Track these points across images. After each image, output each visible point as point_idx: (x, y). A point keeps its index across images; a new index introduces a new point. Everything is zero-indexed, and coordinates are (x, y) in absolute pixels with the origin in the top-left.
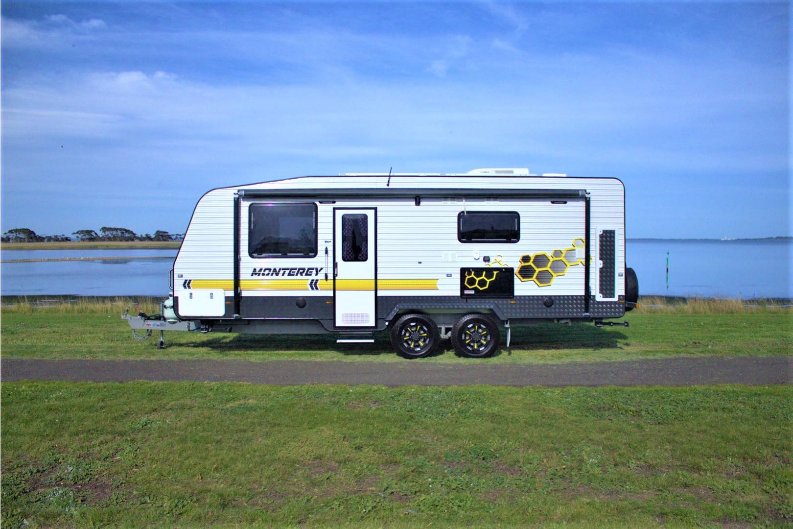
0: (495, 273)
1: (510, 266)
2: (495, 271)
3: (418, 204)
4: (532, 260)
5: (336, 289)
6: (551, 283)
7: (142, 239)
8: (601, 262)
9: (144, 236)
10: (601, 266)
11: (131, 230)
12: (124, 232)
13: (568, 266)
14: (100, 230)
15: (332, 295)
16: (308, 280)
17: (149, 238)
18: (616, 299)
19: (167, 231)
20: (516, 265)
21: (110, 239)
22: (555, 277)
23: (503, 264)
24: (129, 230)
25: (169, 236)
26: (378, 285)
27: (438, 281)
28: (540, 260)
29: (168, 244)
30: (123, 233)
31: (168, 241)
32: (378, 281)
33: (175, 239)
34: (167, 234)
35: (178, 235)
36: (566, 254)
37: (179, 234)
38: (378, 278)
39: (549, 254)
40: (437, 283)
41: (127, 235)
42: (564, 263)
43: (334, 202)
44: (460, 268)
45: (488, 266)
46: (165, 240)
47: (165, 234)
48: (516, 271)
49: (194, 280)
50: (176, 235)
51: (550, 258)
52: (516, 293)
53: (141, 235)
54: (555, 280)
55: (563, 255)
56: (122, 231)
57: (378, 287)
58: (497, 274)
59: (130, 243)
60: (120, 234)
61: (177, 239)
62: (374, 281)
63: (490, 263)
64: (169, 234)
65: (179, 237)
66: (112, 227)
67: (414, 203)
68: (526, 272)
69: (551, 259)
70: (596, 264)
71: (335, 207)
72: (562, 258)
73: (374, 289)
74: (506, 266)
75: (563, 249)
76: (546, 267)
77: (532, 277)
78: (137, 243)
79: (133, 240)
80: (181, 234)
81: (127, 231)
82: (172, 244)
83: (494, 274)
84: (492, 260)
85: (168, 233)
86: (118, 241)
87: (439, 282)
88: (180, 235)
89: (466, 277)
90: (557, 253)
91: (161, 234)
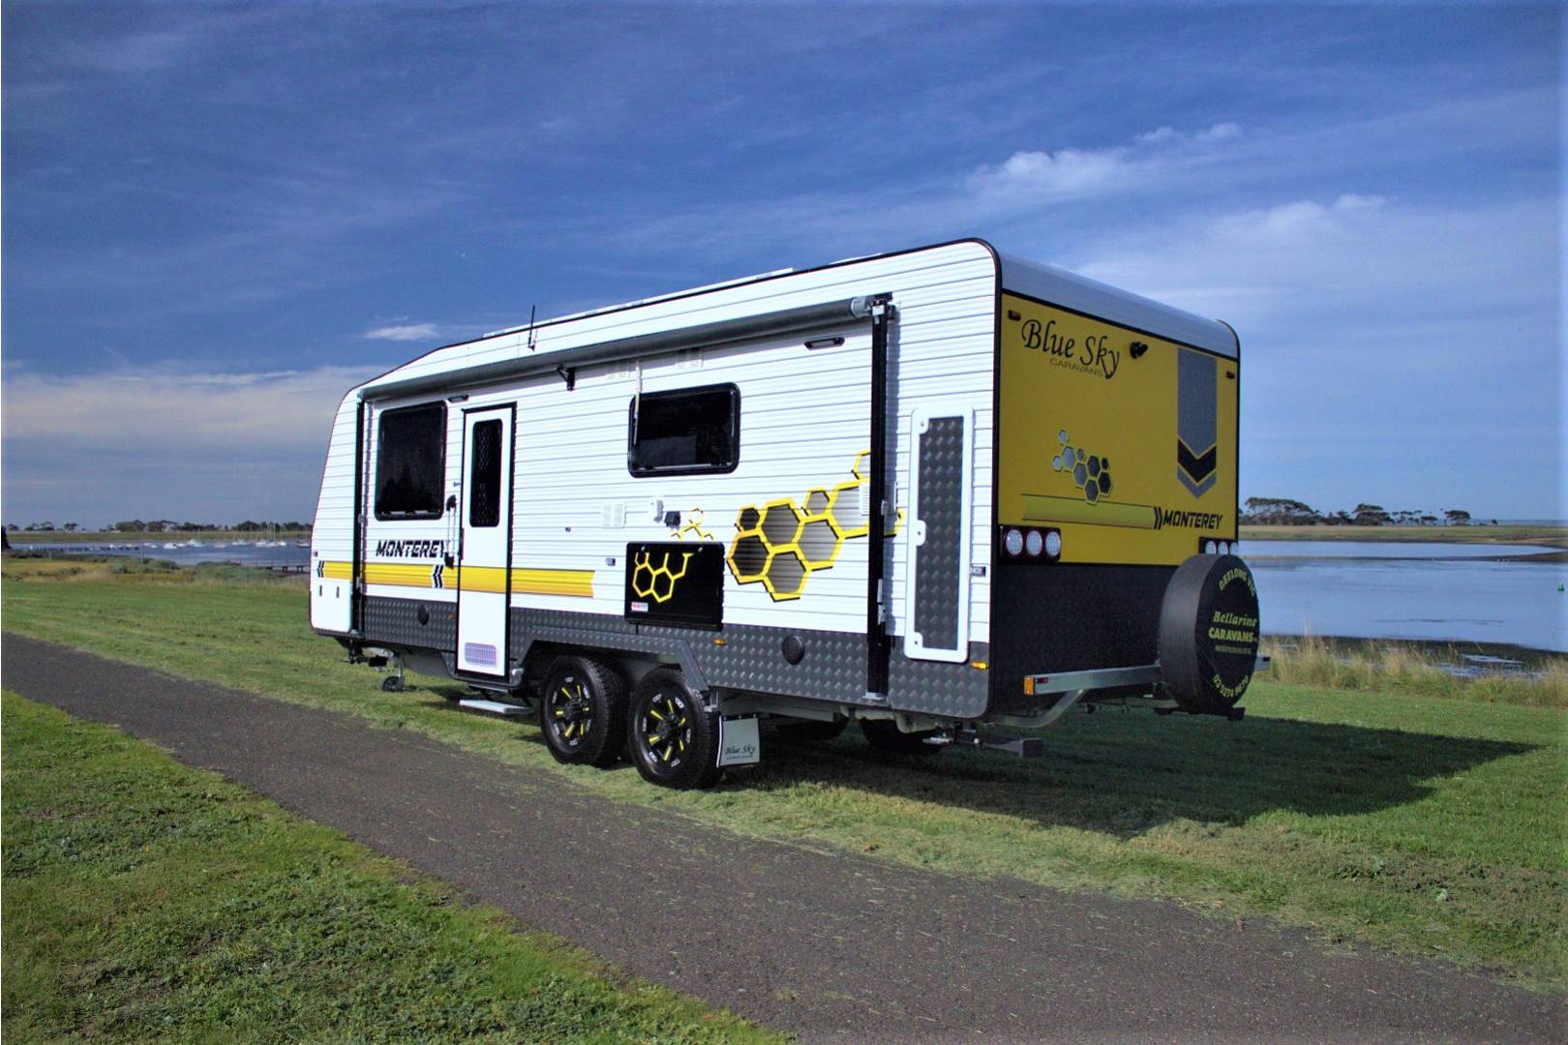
0: (686, 556)
1: (716, 539)
2: (688, 551)
3: (571, 386)
4: (761, 522)
5: (461, 588)
6: (799, 591)
7: (1330, 521)
8: (922, 526)
9: (1335, 515)
10: (921, 540)
11: (1305, 503)
12: (1292, 506)
13: (842, 539)
14: (1246, 504)
15: (455, 600)
16: (431, 565)
17: (1343, 519)
18: (959, 655)
19: (1380, 505)
20: (728, 536)
21: (1264, 520)
22: (809, 574)
23: (704, 532)
24: (1301, 504)
25: (1384, 514)
26: (513, 583)
27: (595, 575)
28: (780, 519)
29: (1378, 532)
30: (1288, 509)
31: (1382, 525)
32: (514, 572)
33: (1399, 522)
34: (1380, 511)
35: (1405, 512)
36: (837, 502)
37: (1408, 511)
38: (513, 566)
39: (798, 502)
40: (592, 582)
41: (1297, 513)
42: (833, 530)
43: (465, 398)
44: (626, 544)
45: (676, 539)
46: (1376, 524)
47: (1375, 511)
48: (729, 552)
49: (328, 562)
50: (1402, 513)
51: (801, 515)
52: (729, 617)
53: (1331, 514)
54: (810, 583)
55: (830, 505)
56: (1288, 505)
57: (513, 586)
58: (689, 558)
59: (1306, 529)
60: (1283, 510)
61: (1404, 522)
62: (505, 572)
63: (681, 531)
64: (1384, 511)
65: (1407, 516)
66: (1269, 497)
67: (564, 385)
68: (749, 557)
69: (803, 518)
70: (909, 533)
71: (465, 408)
72: (827, 515)
73: (505, 591)
74: (708, 540)
75: (830, 485)
76: (790, 542)
77: (760, 570)
78: (1320, 529)
79: (1312, 523)
80: (1413, 511)
81: (1297, 505)
82: (1386, 532)
83: (683, 558)
84: (684, 522)
85: (1381, 509)
86: (1279, 525)
87: (596, 578)
88: (1410, 514)
89: (635, 566)
90: (819, 497)
91: (1366, 511)
